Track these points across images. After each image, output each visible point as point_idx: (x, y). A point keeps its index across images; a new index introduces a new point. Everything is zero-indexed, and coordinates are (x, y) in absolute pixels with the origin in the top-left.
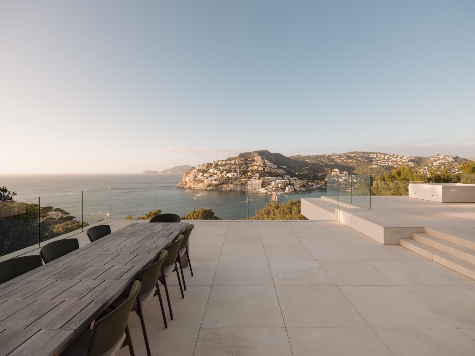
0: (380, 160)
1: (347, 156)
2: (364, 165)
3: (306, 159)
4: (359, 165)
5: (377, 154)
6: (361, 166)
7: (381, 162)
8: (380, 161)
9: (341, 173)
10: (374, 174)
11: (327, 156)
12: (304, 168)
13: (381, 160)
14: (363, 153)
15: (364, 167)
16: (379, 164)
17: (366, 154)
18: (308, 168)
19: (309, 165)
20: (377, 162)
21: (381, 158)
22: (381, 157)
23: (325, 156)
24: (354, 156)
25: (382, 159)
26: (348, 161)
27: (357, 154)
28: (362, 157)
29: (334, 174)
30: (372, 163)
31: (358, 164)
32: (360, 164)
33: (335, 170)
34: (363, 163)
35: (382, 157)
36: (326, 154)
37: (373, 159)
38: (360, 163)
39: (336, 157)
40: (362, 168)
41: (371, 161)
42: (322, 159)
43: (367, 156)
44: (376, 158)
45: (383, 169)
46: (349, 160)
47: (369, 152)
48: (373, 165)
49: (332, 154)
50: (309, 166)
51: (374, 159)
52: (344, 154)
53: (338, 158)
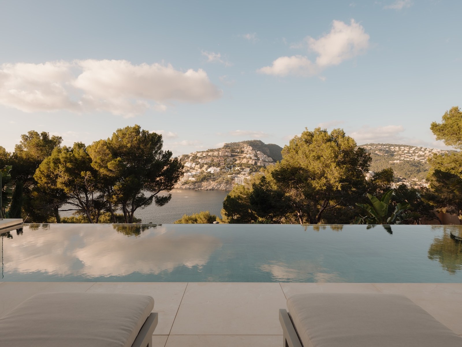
0: (403, 154)
2: (383, 160)
4: (377, 160)
5: (399, 146)
6: (380, 162)
7: (405, 157)
8: (403, 156)
10: (396, 171)
13: (404, 154)
14: (382, 145)
15: (384, 163)
16: (402, 158)
17: (386, 146)
20: (399, 156)
21: (405, 152)
22: (404, 150)
24: (371, 149)
25: (406, 153)
27: (375, 146)
28: (380, 150)
30: (393, 157)
31: (376, 159)
32: (378, 158)
34: (382, 157)
35: (406, 150)
37: (395, 152)
38: (379, 158)
40: (382, 164)
41: (393, 155)
43: (387, 149)
44: (398, 151)
45: (407, 165)
47: (390, 144)
48: (394, 160)
51: (396, 153)
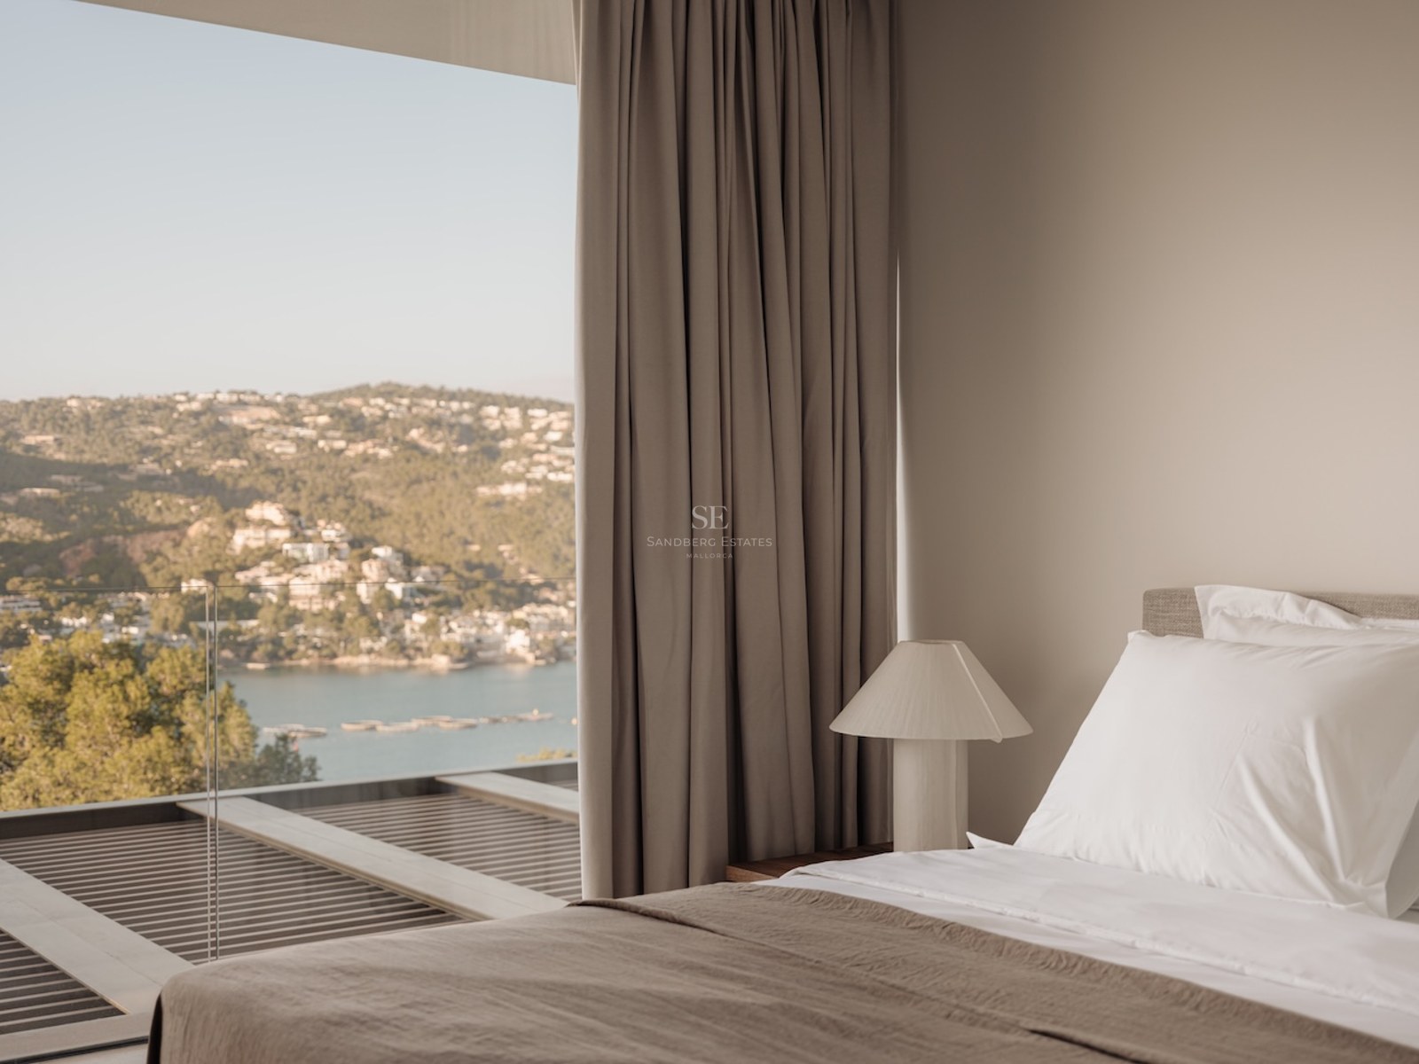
0: (542, 447)
1: (337, 414)
2: (449, 483)
3: (25, 421)
4: (418, 481)
5: (525, 404)
6: (433, 490)
7: (549, 463)
8: (543, 458)
9: (298, 536)
10: (509, 541)
11: (195, 406)
12: (10, 500)
13: (547, 451)
14: (441, 394)
15: (450, 495)
16: (538, 473)
17: (461, 401)
18: (47, 500)
19: (55, 478)
20: (525, 460)
21: (554, 436)
22: (547, 428)
23: (181, 408)
24: (385, 418)
25: (556, 443)
26: (341, 451)
27: (405, 401)
28: (433, 423)
29: (253, 544)
30: (495, 466)
31: (413, 475)
32: (423, 471)
33: (255, 512)
34: (440, 463)
35: (556, 426)
36: (186, 394)
37: (503, 438)
38: (425, 468)
39: (259, 420)
40: (440, 502)
41: (493, 454)
42: (158, 431)
43: (467, 419)
44: (518, 434)
45: (561, 509)
46: (350, 441)
47: (478, 394)
48: (501, 483)
49: (232, 392)
50: (58, 486)
51: (508, 444)
52: (313, 399)
53: (276, 423)
